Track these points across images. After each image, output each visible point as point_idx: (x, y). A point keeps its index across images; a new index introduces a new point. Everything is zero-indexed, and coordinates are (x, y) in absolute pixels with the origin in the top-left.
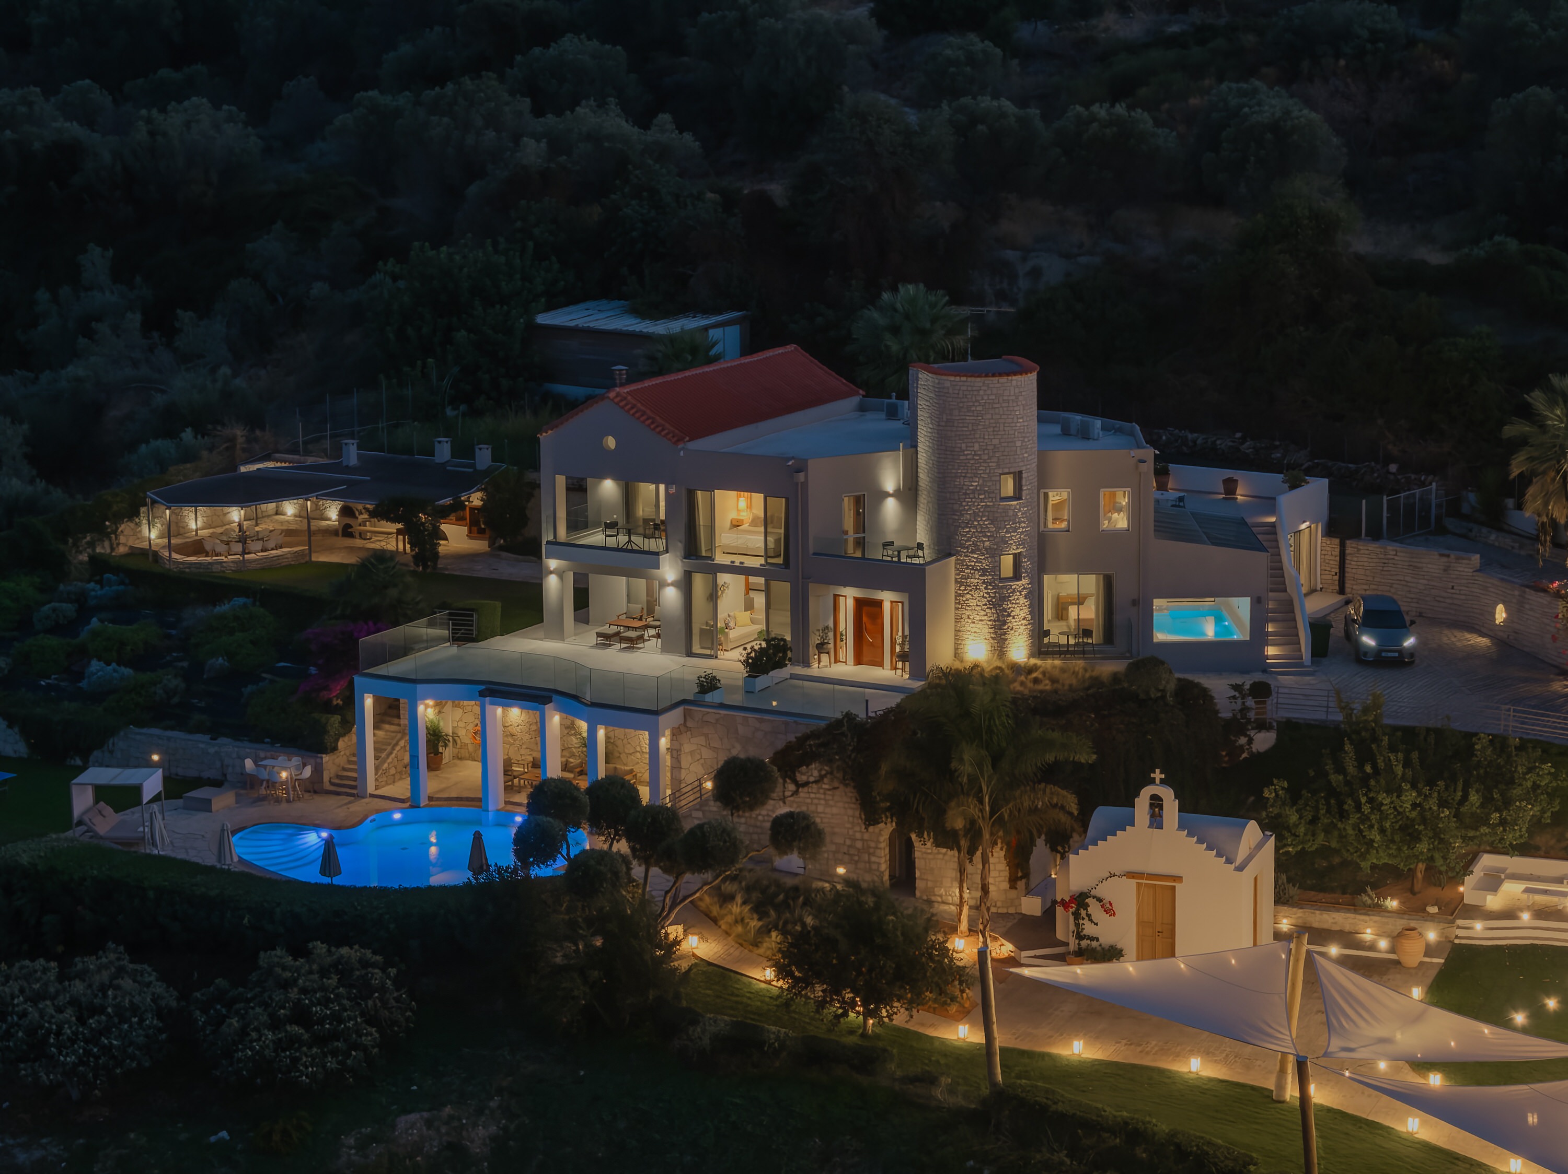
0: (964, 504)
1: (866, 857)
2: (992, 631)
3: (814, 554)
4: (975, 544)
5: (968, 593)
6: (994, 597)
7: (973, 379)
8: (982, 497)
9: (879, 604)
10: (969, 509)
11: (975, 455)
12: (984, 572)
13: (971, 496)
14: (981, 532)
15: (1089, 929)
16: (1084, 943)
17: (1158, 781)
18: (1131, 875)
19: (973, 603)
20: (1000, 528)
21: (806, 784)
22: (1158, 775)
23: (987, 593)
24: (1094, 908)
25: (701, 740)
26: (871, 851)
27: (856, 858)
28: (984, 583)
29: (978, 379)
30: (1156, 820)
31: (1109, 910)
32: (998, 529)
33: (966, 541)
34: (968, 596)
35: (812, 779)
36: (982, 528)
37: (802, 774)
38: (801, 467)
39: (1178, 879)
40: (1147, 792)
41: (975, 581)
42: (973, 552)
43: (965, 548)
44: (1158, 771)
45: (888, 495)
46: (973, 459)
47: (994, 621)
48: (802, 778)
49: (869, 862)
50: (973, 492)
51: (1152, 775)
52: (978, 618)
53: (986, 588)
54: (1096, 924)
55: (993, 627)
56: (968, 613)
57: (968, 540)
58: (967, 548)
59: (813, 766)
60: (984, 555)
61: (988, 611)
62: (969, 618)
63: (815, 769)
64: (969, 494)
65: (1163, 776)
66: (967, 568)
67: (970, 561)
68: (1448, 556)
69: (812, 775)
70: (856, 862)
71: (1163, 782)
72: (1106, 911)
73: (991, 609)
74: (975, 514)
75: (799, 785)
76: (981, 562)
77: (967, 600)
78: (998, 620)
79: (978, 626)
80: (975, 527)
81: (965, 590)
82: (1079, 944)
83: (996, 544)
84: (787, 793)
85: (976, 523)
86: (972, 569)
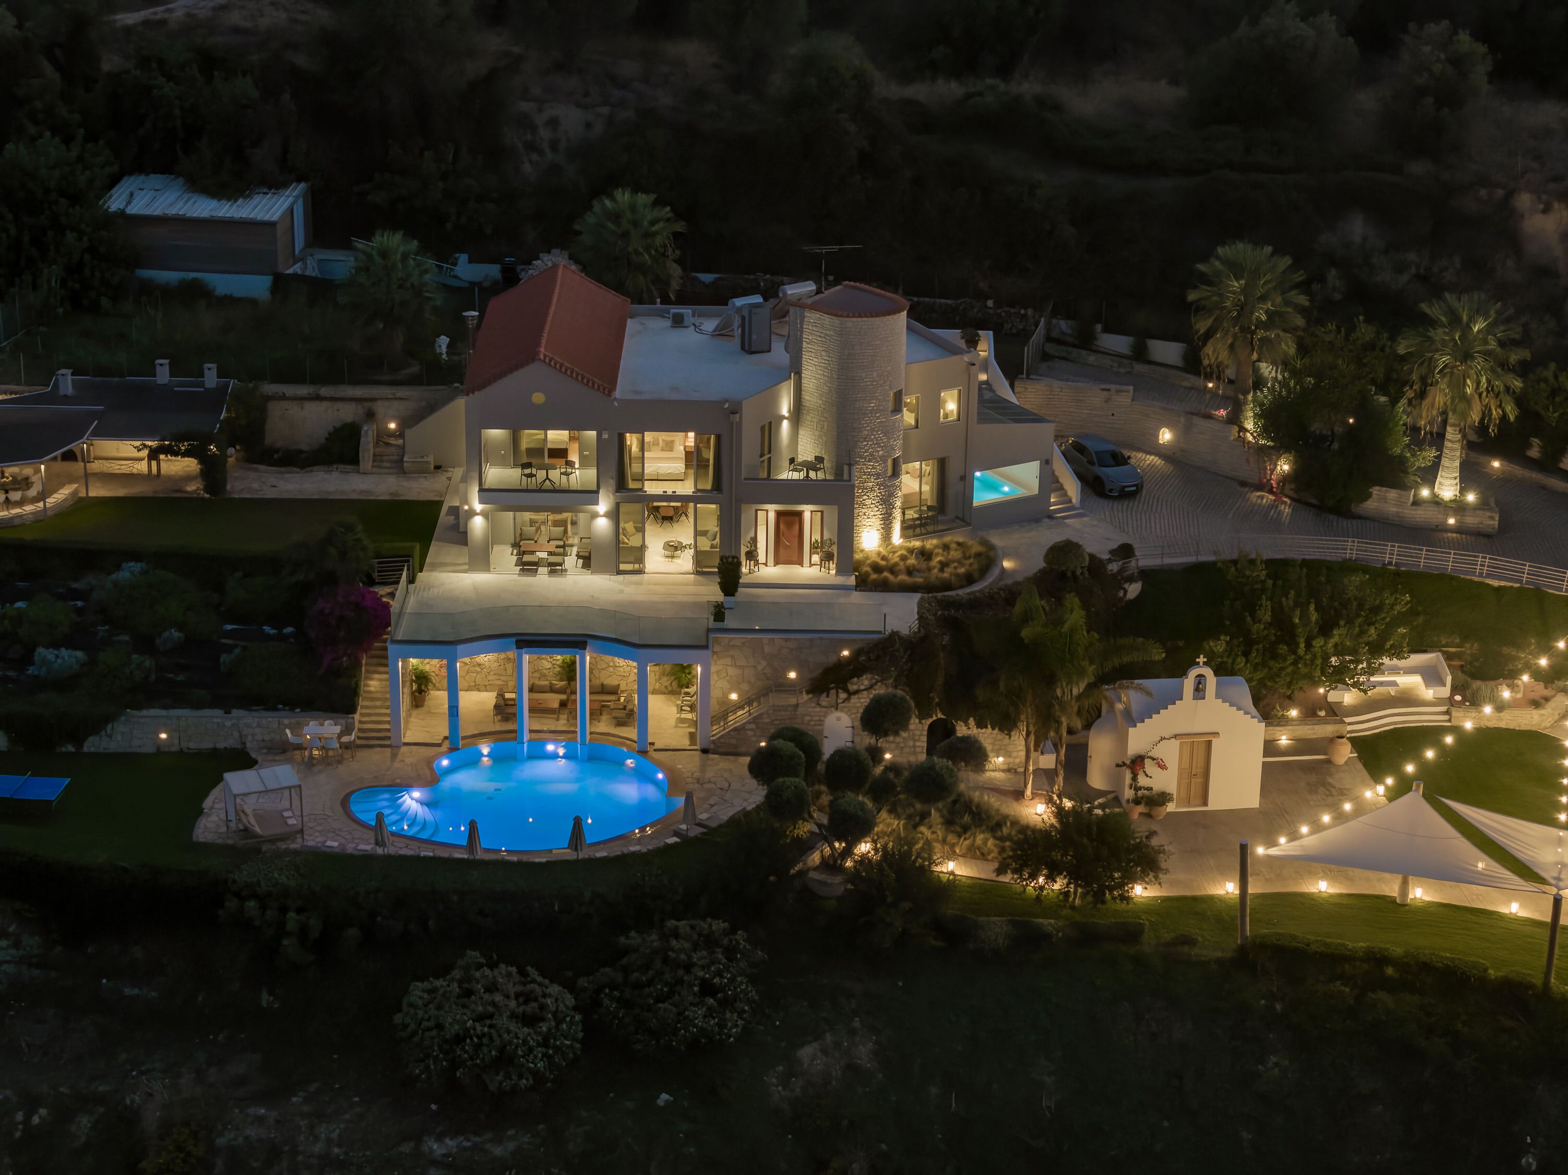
0: (863, 422)
1: (911, 743)
2: (882, 522)
3: (745, 479)
4: (871, 454)
5: (865, 495)
6: (884, 495)
7: (873, 319)
8: (878, 415)
9: (800, 514)
10: (868, 426)
11: (873, 381)
12: (878, 476)
13: (869, 415)
14: (877, 444)
15: (1142, 781)
16: (1140, 793)
17: (1201, 664)
18: (1176, 736)
19: (868, 502)
20: (890, 439)
21: (857, 692)
22: (1201, 659)
23: (880, 493)
24: (1149, 766)
25: (728, 661)
26: (917, 738)
27: (902, 745)
28: (877, 485)
29: (877, 319)
30: (1199, 691)
31: (1162, 766)
32: (889, 439)
33: (864, 452)
34: (865, 497)
35: (862, 687)
36: (877, 440)
37: (852, 684)
38: (735, 410)
39: (1216, 734)
40: (1193, 673)
41: (871, 484)
42: (869, 461)
43: (862, 458)
44: (1202, 656)
45: (784, 417)
46: (872, 385)
47: (884, 514)
48: (852, 687)
49: (914, 747)
50: (871, 412)
51: (1197, 660)
52: (872, 513)
53: (879, 489)
54: (1151, 777)
55: (883, 519)
56: (864, 511)
57: (866, 451)
58: (865, 458)
59: (864, 677)
60: (878, 462)
61: (880, 507)
62: (865, 515)
63: (866, 679)
64: (867, 414)
65: (1205, 660)
66: (864, 475)
67: (867, 468)
68: (1109, 390)
69: (862, 684)
70: (902, 748)
71: (1205, 663)
72: (1160, 766)
73: (882, 505)
74: (873, 430)
75: (851, 694)
76: (876, 468)
77: (864, 500)
78: (887, 513)
79: (872, 520)
80: (872, 440)
81: (862, 492)
82: (1136, 794)
83: (887, 452)
84: (840, 701)
85: (873, 437)
86: (869, 475)
